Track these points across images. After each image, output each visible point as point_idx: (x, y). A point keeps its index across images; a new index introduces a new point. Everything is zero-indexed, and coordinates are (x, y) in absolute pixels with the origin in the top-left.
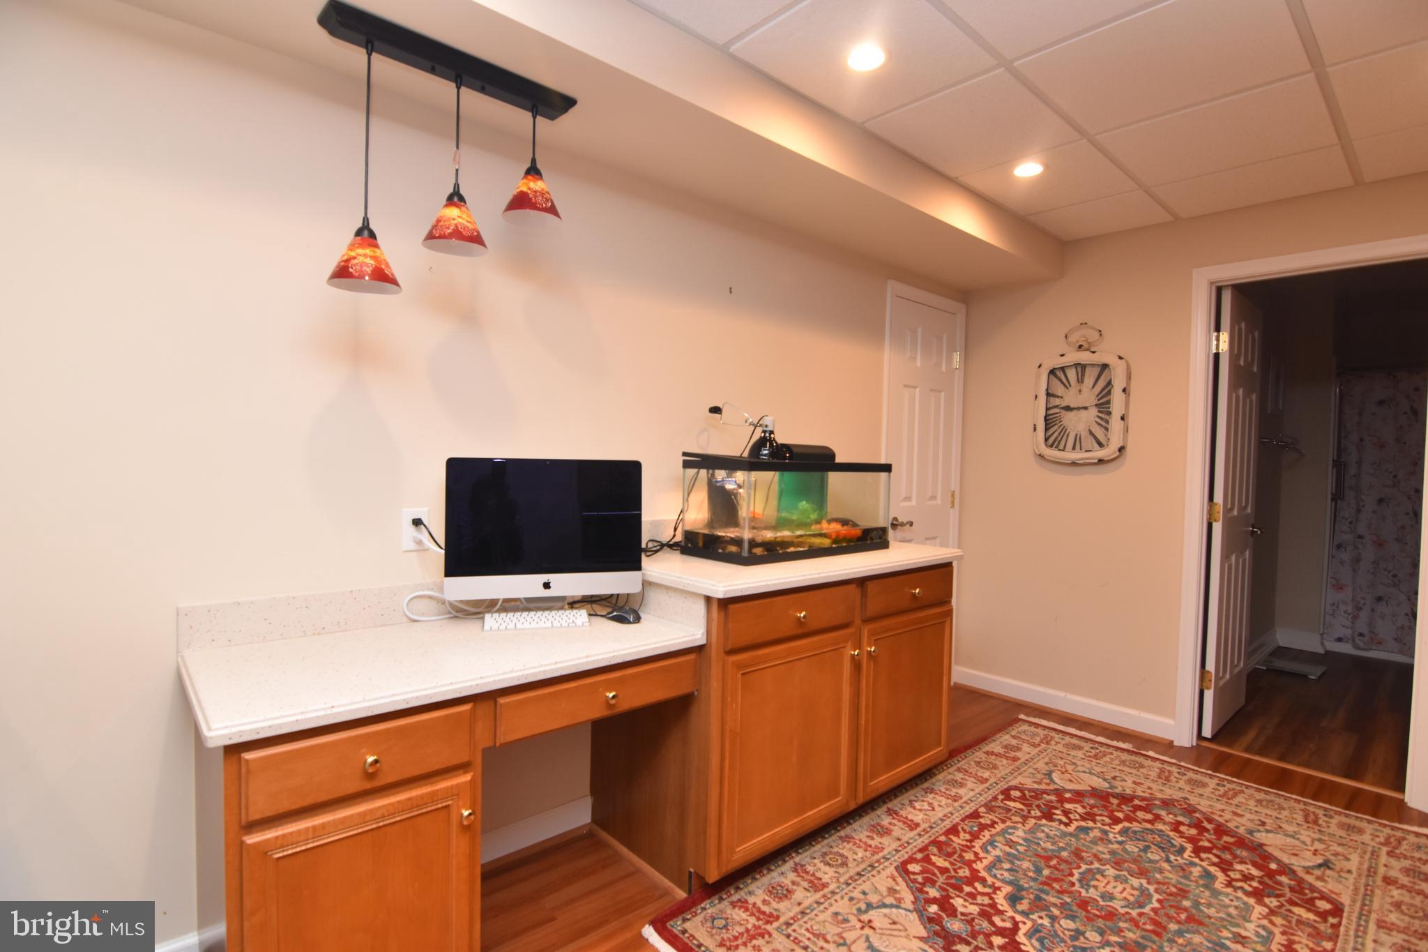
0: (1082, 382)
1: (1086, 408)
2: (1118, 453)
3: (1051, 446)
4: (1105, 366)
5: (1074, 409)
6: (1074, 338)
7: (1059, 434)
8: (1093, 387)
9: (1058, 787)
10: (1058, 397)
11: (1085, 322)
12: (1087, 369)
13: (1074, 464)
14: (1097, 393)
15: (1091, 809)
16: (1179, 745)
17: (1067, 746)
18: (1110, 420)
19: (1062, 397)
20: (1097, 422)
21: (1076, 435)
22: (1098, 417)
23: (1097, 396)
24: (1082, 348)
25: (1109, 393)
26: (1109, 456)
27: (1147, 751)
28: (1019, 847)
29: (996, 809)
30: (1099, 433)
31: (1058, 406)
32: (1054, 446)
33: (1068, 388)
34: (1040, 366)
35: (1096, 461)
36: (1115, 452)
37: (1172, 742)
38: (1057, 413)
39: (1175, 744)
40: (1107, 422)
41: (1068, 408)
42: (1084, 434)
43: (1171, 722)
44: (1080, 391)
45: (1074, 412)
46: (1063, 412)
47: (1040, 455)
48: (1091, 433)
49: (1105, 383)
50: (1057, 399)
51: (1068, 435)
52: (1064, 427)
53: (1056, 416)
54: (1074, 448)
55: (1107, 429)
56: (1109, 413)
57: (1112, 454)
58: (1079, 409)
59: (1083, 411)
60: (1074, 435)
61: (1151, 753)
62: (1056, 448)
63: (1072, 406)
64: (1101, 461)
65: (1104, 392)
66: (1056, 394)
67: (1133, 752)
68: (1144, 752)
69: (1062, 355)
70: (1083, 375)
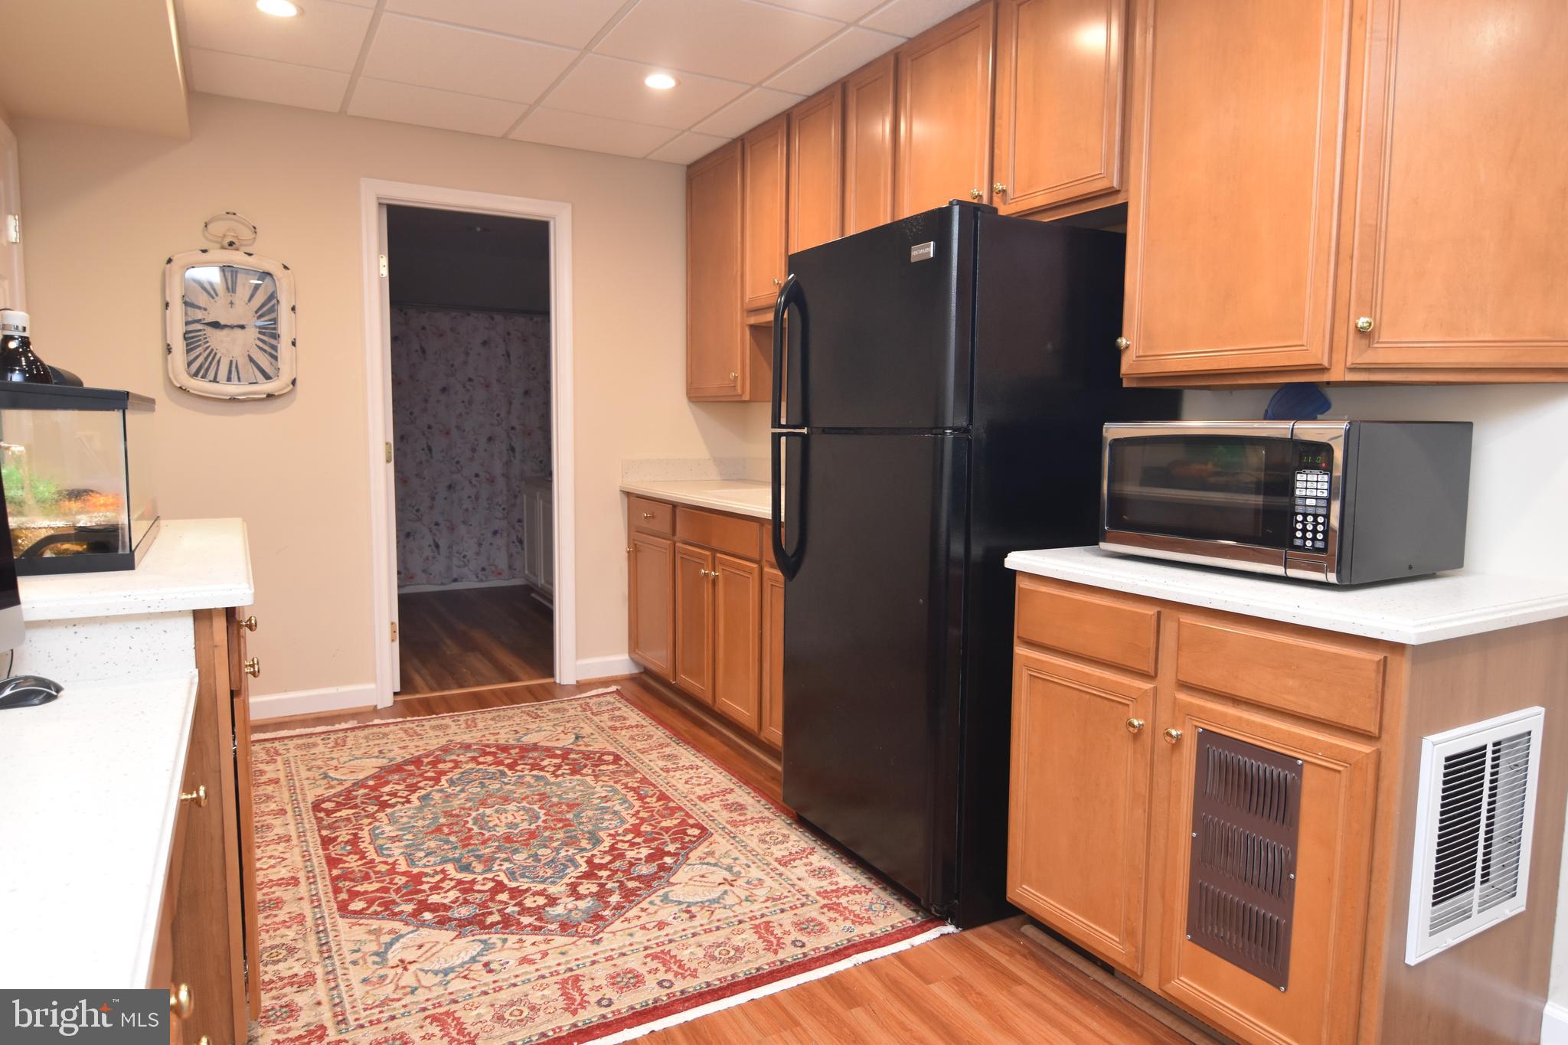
0: (234, 291)
1: (242, 327)
2: (291, 386)
3: (196, 375)
4: (266, 275)
5: (226, 326)
6: (217, 228)
7: (206, 359)
8: (250, 300)
9: (353, 782)
10: (199, 308)
11: (233, 211)
12: (239, 276)
13: (233, 400)
14: (255, 309)
15: (404, 782)
16: (383, 707)
17: (298, 747)
18: (279, 345)
19: (205, 309)
20: (258, 346)
21: (231, 361)
22: (260, 340)
23: (256, 312)
24: (234, 246)
25: (272, 310)
26: (281, 390)
27: (372, 721)
28: (405, 837)
29: (337, 824)
30: (264, 361)
31: (200, 320)
32: (201, 374)
33: (213, 298)
34: (170, 261)
35: (265, 396)
36: (289, 386)
37: (376, 706)
38: (200, 330)
39: (379, 707)
40: (275, 348)
41: (216, 325)
42: (243, 362)
43: (372, 686)
44: (232, 303)
45: (226, 331)
46: (209, 330)
47: (180, 388)
48: (251, 360)
49: (266, 297)
50: (198, 311)
51: (219, 361)
52: (212, 350)
53: (199, 333)
54: (229, 379)
55: (276, 358)
56: (276, 337)
57: (284, 388)
58: (232, 327)
59: (238, 331)
60: (228, 362)
61: (377, 721)
62: (202, 377)
63: (222, 323)
64: (270, 396)
65: (265, 309)
66: (196, 303)
67: (360, 727)
68: (371, 723)
69: (204, 251)
70: (234, 284)
